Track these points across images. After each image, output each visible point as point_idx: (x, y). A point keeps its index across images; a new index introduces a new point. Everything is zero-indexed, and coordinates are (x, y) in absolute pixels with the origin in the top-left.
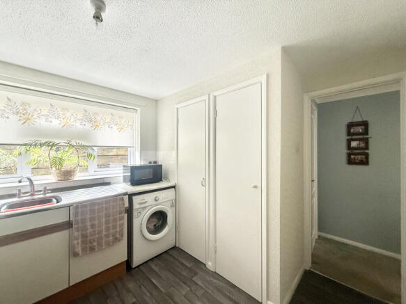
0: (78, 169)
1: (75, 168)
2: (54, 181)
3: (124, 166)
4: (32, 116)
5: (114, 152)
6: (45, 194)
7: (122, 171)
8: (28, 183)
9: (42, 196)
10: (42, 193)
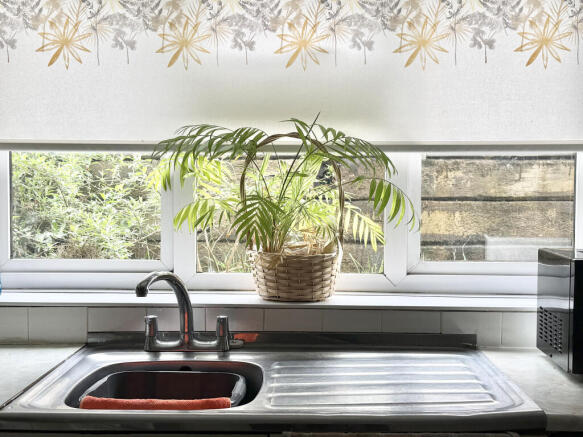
0: (339, 255)
1: (328, 249)
2: (254, 298)
3: (545, 257)
4: (196, 27)
5: (531, 181)
6: (222, 349)
7: (532, 283)
8: (172, 298)
9: (213, 357)
10: (214, 343)
